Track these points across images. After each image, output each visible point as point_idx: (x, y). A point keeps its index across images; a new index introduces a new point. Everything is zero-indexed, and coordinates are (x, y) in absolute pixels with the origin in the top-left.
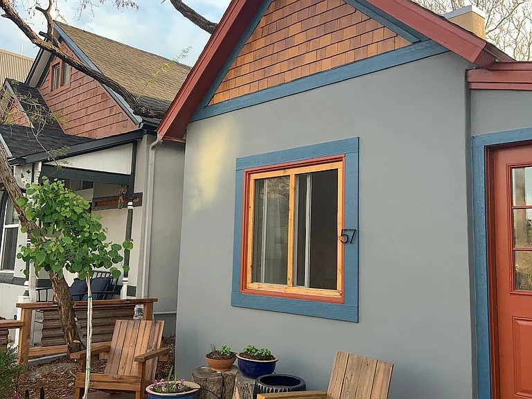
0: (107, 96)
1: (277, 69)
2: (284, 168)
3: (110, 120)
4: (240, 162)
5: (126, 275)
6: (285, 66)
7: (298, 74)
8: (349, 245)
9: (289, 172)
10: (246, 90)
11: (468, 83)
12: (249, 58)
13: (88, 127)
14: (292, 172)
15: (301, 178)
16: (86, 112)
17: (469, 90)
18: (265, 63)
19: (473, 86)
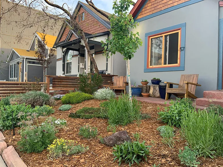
0: (98, 22)
1: (159, 7)
2: (161, 34)
3: (100, 29)
4: (146, 34)
5: (107, 71)
6: (162, 6)
7: (166, 7)
8: (182, 51)
9: (162, 35)
10: (149, 14)
11: (219, 5)
12: (150, 4)
13: (92, 32)
14: (163, 35)
15: (166, 36)
16: (91, 27)
17: (219, 7)
18: (155, 5)
19: (220, 6)
